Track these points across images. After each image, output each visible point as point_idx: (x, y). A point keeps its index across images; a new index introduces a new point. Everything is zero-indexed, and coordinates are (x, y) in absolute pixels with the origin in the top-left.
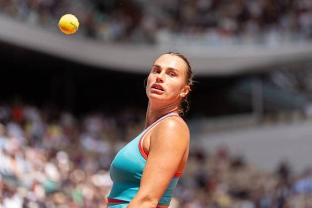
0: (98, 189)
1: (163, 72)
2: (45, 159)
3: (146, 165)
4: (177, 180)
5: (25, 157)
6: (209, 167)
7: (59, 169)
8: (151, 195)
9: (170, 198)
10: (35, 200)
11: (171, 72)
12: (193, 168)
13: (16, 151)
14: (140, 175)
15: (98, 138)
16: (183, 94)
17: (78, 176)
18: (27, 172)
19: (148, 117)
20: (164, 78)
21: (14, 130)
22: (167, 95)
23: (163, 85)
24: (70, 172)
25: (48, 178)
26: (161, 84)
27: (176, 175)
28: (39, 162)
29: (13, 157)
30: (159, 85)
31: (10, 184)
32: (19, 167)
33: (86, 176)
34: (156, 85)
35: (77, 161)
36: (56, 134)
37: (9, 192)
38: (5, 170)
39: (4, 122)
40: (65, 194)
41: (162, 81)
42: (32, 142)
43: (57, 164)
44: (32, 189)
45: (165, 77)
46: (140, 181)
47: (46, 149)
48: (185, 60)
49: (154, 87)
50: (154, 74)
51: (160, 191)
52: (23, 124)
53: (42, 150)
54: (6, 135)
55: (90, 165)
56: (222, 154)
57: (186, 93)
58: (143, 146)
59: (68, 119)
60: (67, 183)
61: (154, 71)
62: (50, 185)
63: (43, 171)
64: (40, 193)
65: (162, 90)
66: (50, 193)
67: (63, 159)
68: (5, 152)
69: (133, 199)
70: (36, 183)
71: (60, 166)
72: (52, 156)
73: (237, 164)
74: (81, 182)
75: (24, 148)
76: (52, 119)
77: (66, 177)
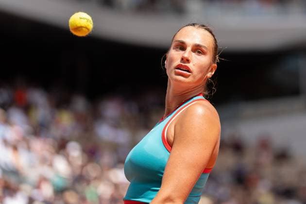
0: (116, 186)
1: (189, 49)
2: (53, 151)
3: (169, 159)
4: (207, 176)
5: (29, 149)
6: (248, 160)
7: (70, 163)
8: (174, 195)
9: (198, 198)
10: (41, 199)
11: (198, 49)
12: (229, 161)
13: (18, 141)
14: (162, 172)
15: (116, 125)
16: (210, 75)
17: (92, 171)
18: (32, 166)
19: (168, 101)
20: (190, 56)
21: (17, 116)
22: (194, 77)
23: (190, 65)
24: (83, 167)
25: (57, 173)
26: (187, 65)
27: (206, 170)
28: (47, 154)
29: (15, 148)
30: (185, 66)
31: (12, 180)
32: (22, 160)
33: (102, 171)
34: (182, 65)
35: (92, 153)
36: (66, 121)
37: (10, 190)
38: (6, 164)
39: (5, 107)
40: (77, 192)
41: (188, 61)
42: (38, 130)
43: (67, 157)
44: (38, 187)
45: (192, 56)
46: (161, 178)
47: (55, 139)
48: (211, 32)
49: (178, 67)
50: (177, 51)
51: (186, 190)
52: (27, 108)
53: (50, 140)
54: (7, 122)
55: (106, 158)
56: (264, 145)
57: (213, 73)
58: (167, 138)
59: (80, 104)
60: (79, 179)
61: (177, 48)
62: (59, 182)
63: (51, 165)
64: (47, 191)
65: (189, 71)
66: (60, 192)
67: (75, 151)
68: (6, 142)
69: (153, 200)
70: (43, 179)
71: (70, 159)
72: (61, 147)
73: (282, 156)
74: (96, 178)
75: (28, 138)
76: (61, 103)
77: (78, 172)
